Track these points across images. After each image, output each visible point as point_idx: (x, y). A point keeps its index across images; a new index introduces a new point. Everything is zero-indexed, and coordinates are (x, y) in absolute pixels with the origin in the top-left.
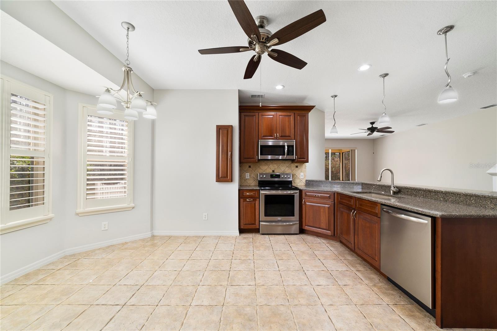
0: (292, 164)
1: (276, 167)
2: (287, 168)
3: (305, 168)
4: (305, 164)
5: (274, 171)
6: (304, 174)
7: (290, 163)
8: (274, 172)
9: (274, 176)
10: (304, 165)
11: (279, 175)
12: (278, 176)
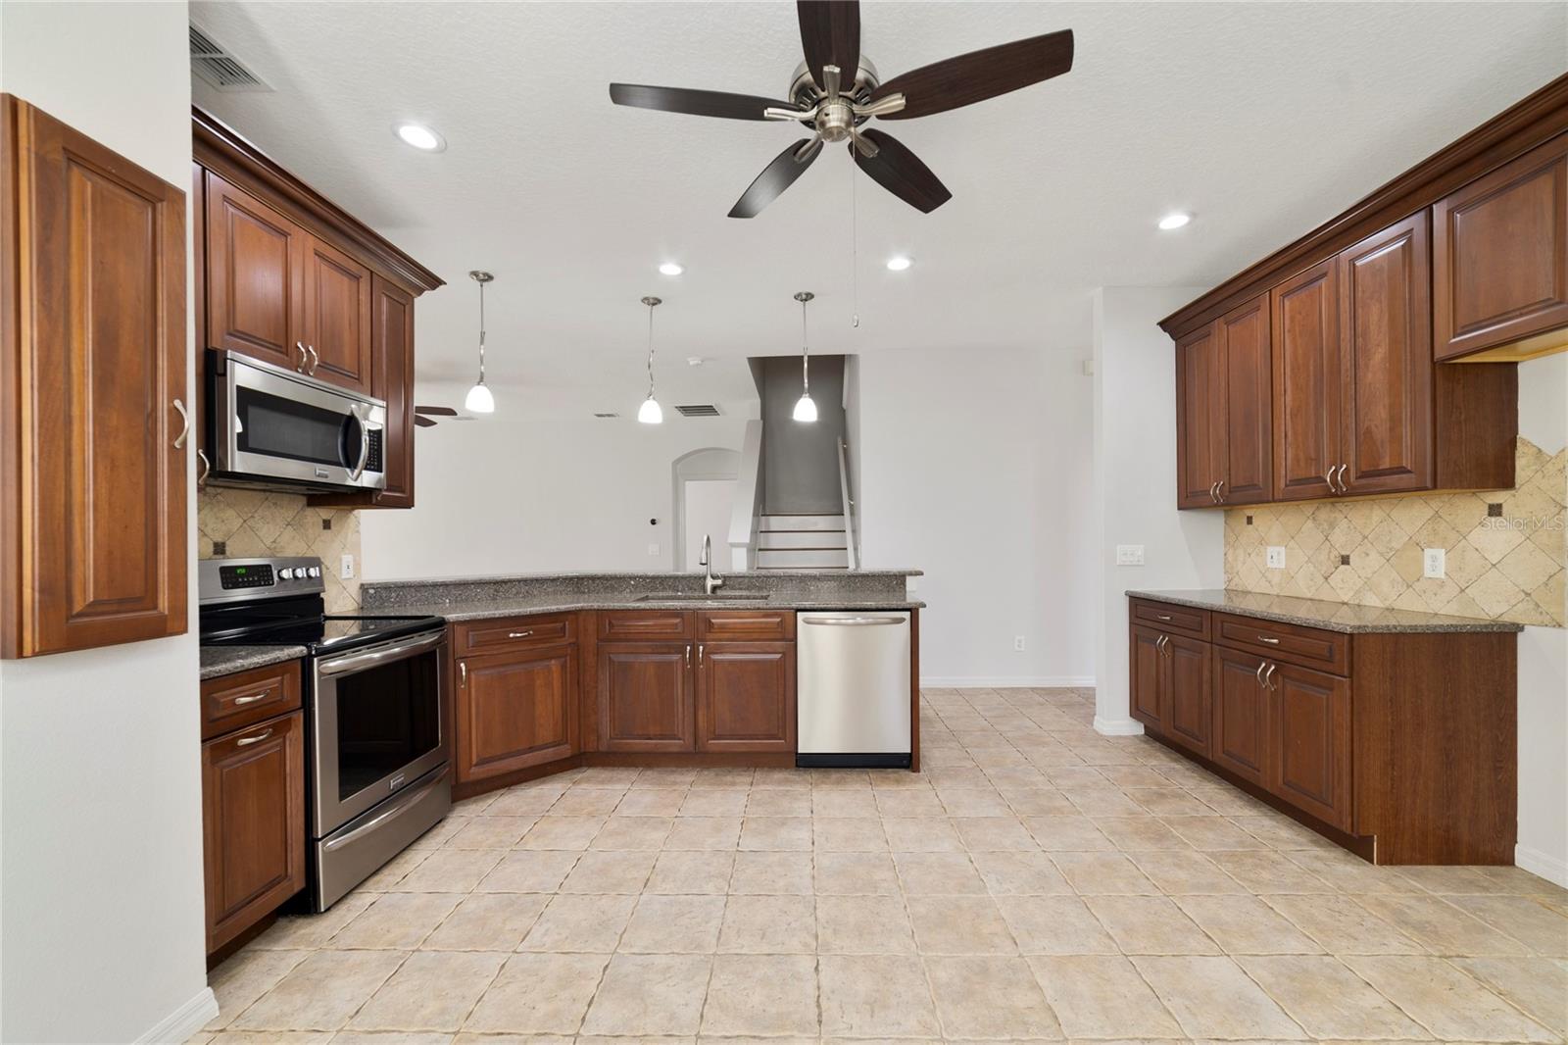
0: (310, 511)
1: (237, 523)
2: (289, 532)
3: (358, 532)
4: (356, 512)
5: (223, 545)
6: (355, 560)
7: (300, 506)
8: (223, 552)
9: (242, 575)
10: (352, 516)
11: (268, 567)
12: (259, 575)
